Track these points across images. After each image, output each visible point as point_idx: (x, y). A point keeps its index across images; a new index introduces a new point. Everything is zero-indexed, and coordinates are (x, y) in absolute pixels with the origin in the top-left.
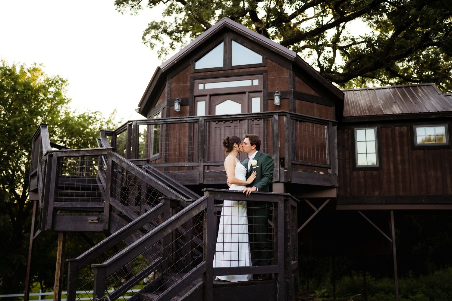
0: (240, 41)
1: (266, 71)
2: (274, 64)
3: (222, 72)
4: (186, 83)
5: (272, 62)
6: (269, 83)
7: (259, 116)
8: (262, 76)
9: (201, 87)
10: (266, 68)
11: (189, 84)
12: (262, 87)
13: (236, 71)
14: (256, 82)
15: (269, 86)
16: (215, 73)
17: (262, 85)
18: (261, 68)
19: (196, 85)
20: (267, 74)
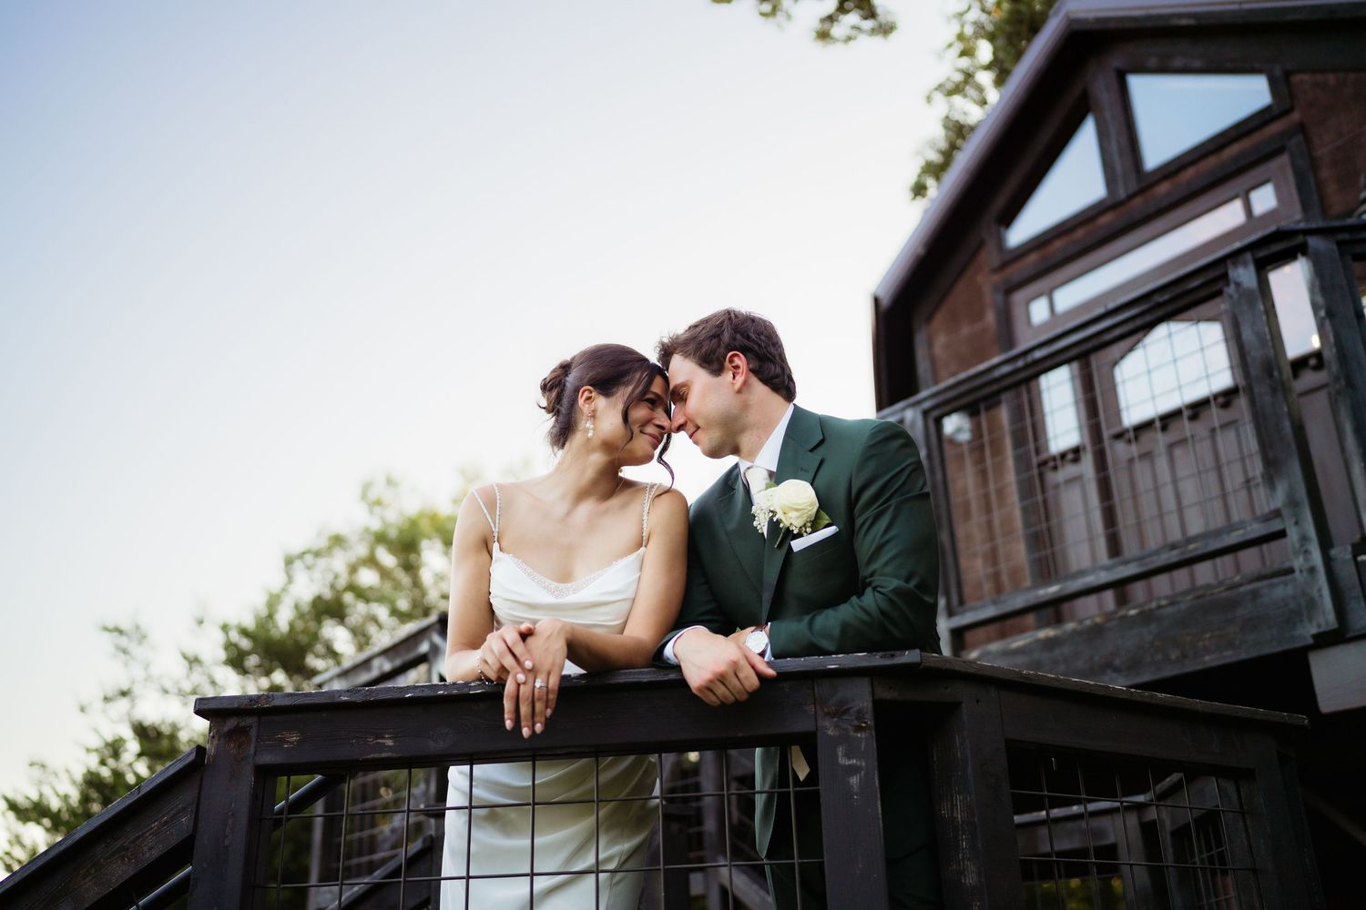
0: (1153, 62)
1: (1301, 128)
2: (1331, 79)
3: (1106, 219)
4: (980, 316)
5: (1319, 77)
6: (1325, 173)
7: (1159, 305)
8: (1284, 159)
9: (1039, 311)
10: (1296, 116)
11: (990, 318)
12: (1297, 207)
13: (1163, 188)
14: (1264, 199)
15: (1331, 188)
16: (1080, 233)
17: (1296, 197)
18: (1274, 128)
19: (1018, 311)
20: (1308, 140)
